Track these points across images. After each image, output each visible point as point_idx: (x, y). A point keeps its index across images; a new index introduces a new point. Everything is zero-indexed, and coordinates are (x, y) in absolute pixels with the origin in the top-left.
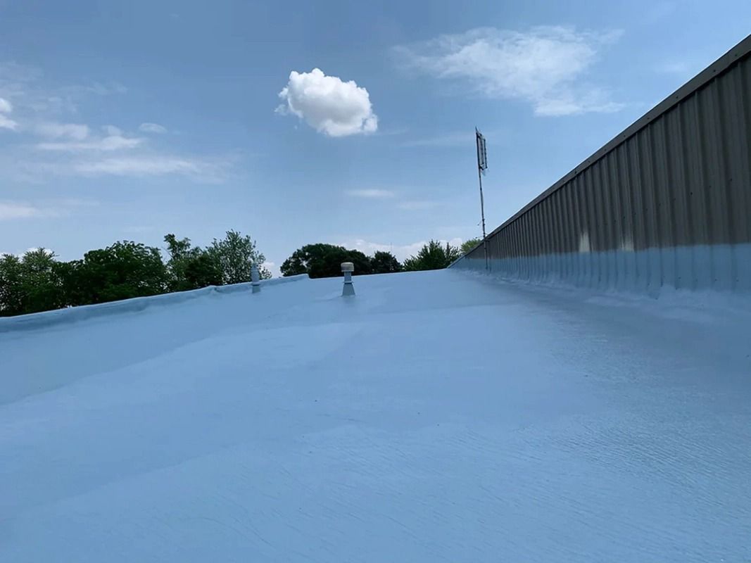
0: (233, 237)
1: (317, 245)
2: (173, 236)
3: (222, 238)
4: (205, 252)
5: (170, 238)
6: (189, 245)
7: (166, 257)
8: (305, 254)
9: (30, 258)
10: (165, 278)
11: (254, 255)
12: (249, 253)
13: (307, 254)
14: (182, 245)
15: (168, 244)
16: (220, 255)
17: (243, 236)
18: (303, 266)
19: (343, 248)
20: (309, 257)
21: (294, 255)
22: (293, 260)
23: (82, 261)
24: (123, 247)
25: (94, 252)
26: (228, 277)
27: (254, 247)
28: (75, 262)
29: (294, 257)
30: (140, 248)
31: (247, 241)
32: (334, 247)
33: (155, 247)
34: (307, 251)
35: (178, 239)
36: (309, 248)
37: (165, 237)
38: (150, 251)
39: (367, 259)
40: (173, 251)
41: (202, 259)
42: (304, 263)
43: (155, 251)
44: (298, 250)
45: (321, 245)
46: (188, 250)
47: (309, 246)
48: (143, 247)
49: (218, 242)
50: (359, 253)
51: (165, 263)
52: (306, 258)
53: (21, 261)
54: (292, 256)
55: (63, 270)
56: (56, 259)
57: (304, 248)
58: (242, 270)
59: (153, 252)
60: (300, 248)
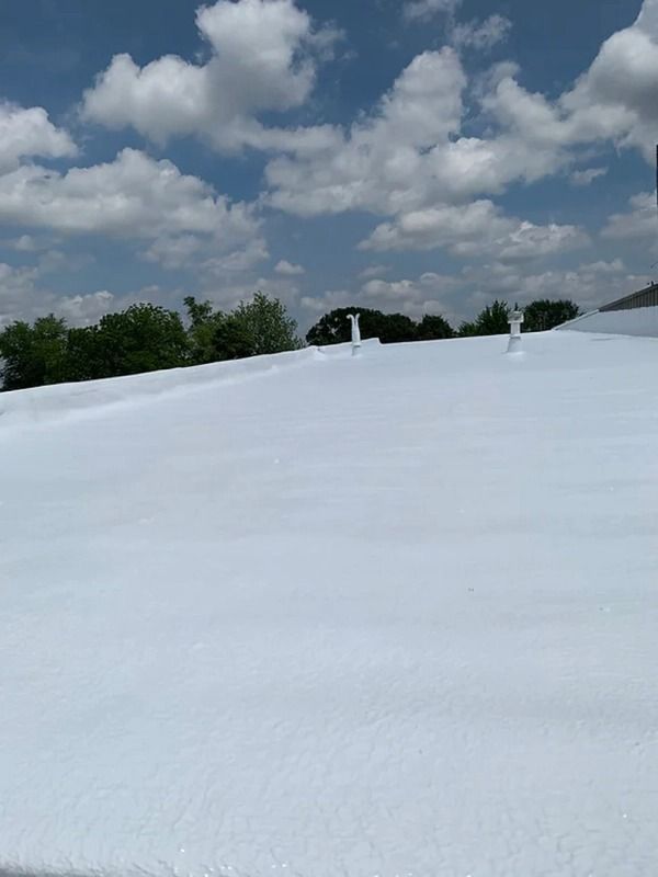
0: (261, 299)
1: (348, 308)
2: (194, 298)
3: (250, 300)
4: (230, 317)
5: (190, 301)
6: (210, 309)
7: (187, 322)
8: (334, 320)
9: (41, 323)
10: (185, 347)
11: (286, 321)
12: (280, 318)
13: (336, 319)
14: (204, 309)
15: (187, 308)
16: (248, 319)
17: (271, 299)
18: (331, 335)
19: (379, 311)
20: (338, 323)
21: (322, 320)
22: (319, 327)
24: (139, 310)
26: (257, 346)
27: (285, 311)
28: (90, 327)
29: (320, 324)
30: (159, 312)
31: (277, 305)
32: (368, 311)
33: (174, 311)
34: (336, 316)
35: (199, 302)
36: (339, 313)
37: (185, 300)
38: (169, 315)
39: (413, 324)
40: (193, 316)
41: (227, 325)
42: (333, 331)
43: (174, 316)
44: (326, 315)
45: (353, 308)
46: (209, 315)
47: (339, 310)
48: (162, 310)
49: (245, 305)
51: (186, 329)
52: (335, 325)
53: (32, 327)
54: (319, 322)
55: (78, 337)
56: (68, 326)
57: (333, 312)
58: (273, 338)
59: (173, 317)
60: (329, 313)
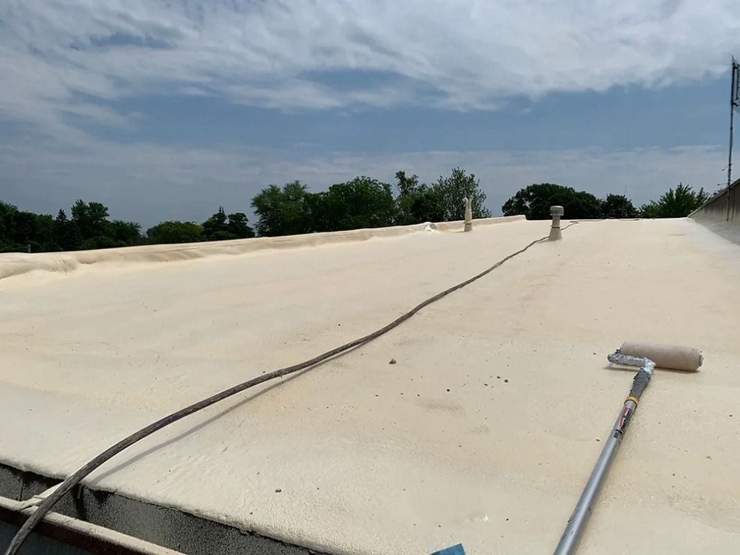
0: (458, 175)
1: (543, 184)
2: (404, 173)
3: (448, 175)
4: (431, 189)
5: (401, 175)
6: (416, 182)
7: (396, 193)
8: (529, 194)
9: (289, 188)
10: (393, 213)
11: (476, 194)
12: (471, 192)
13: (531, 194)
14: (411, 182)
15: (398, 181)
16: (445, 192)
17: (467, 175)
18: (526, 207)
19: (572, 189)
20: (533, 197)
21: (518, 194)
22: (515, 200)
23: (328, 193)
24: (361, 182)
25: (337, 185)
26: (450, 214)
27: (477, 185)
28: (322, 193)
29: (516, 197)
30: (375, 184)
31: (471, 180)
32: (562, 187)
33: (387, 183)
34: (532, 191)
35: (408, 176)
36: (534, 188)
37: (397, 174)
38: (382, 187)
39: (597, 202)
40: (402, 188)
41: (427, 196)
42: (528, 204)
43: (387, 187)
44: (522, 190)
45: (547, 185)
46: (415, 187)
47: (535, 185)
48: (377, 183)
49: (444, 179)
50: (588, 195)
51: (394, 199)
52: (529, 199)
53: (282, 191)
54: (515, 195)
55: (312, 200)
56: (307, 191)
57: (528, 187)
59: (385, 188)
60: (525, 188)
